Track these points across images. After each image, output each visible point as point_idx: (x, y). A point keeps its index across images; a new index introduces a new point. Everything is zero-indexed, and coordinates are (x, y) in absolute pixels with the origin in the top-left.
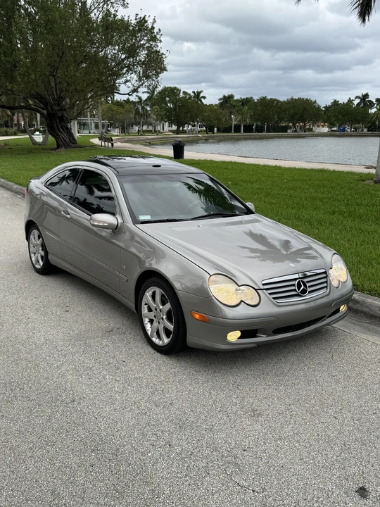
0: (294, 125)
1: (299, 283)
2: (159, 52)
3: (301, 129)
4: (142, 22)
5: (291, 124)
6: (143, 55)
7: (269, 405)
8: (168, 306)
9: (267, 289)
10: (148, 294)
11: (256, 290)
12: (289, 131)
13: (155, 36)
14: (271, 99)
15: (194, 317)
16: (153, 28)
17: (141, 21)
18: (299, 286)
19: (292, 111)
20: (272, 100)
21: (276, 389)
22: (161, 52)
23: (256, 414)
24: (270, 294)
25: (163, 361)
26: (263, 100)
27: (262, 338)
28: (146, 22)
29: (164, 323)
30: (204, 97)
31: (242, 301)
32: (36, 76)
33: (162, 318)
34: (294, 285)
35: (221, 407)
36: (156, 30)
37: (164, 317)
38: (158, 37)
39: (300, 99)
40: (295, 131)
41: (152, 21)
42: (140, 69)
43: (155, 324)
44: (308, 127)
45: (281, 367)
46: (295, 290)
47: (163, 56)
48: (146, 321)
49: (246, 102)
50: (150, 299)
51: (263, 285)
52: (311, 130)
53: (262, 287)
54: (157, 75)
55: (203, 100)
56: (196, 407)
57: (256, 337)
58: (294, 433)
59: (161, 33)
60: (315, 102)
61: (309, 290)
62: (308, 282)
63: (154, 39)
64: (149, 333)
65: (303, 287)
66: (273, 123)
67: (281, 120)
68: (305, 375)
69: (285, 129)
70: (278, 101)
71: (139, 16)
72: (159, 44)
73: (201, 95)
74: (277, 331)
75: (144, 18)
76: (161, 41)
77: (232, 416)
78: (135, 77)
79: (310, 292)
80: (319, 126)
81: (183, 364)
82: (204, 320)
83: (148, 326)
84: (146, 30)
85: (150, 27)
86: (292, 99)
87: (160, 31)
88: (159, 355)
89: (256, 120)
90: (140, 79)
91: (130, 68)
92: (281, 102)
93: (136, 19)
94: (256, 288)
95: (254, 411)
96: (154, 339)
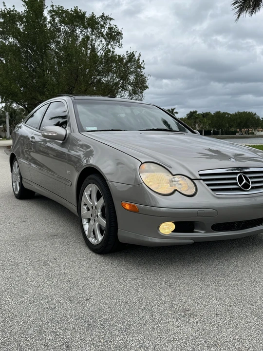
0: (240, 130)
1: (240, 177)
2: (143, 75)
3: (246, 133)
4: (131, 57)
5: (238, 130)
6: (132, 78)
7: (205, 306)
8: (102, 200)
9: (204, 180)
10: (86, 194)
11: (192, 180)
12: (237, 134)
13: (140, 65)
14: (223, 113)
15: (124, 207)
16: (139, 59)
17: (130, 55)
18: (241, 180)
19: (239, 120)
20: (225, 114)
21: (215, 289)
22: (145, 76)
23: (187, 314)
24: (208, 185)
25: (96, 260)
26: (218, 113)
27: (200, 234)
28: (134, 56)
29: (98, 221)
30: (177, 113)
31: (176, 190)
32: (59, 91)
33: (97, 216)
34: (235, 179)
35: (147, 304)
36: (141, 61)
37: (99, 214)
38: (142, 65)
39: (244, 112)
40: (242, 134)
41: (138, 55)
42: (130, 88)
43: (91, 222)
44: (251, 132)
45: (222, 268)
46: (236, 184)
47: (146, 79)
48: (85, 222)
49: (206, 115)
50: (88, 198)
51: (201, 175)
52: (253, 133)
53: (199, 177)
54: (142, 92)
55: (175, 114)
56: (116, 303)
57: (193, 232)
58: (234, 339)
59: (144, 63)
60: (255, 114)
61: (251, 185)
62: (251, 178)
63: (140, 67)
64: (87, 233)
65: (245, 181)
66: (226, 129)
67: (231, 126)
68: (250, 277)
69: (234, 133)
70: (229, 114)
71: (129, 52)
72: (142, 70)
73: (174, 111)
74: (217, 227)
75: (133, 53)
76: (144, 68)
77: (157, 316)
78: (127, 93)
79: (253, 188)
80: (258, 131)
81: (116, 262)
82: (134, 210)
83: (86, 227)
84: (134, 61)
85: (137, 59)
86: (239, 112)
87: (144, 61)
88: (94, 254)
89: (213, 127)
90: (130, 95)
91: (124, 88)
92: (231, 115)
93: (127, 55)
94: (192, 178)
95: (185, 310)
96: (90, 239)
